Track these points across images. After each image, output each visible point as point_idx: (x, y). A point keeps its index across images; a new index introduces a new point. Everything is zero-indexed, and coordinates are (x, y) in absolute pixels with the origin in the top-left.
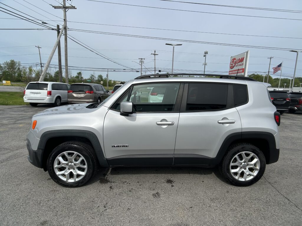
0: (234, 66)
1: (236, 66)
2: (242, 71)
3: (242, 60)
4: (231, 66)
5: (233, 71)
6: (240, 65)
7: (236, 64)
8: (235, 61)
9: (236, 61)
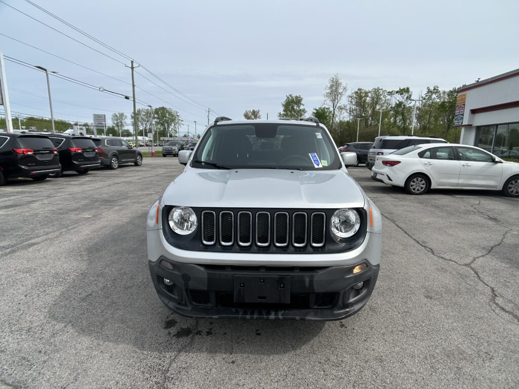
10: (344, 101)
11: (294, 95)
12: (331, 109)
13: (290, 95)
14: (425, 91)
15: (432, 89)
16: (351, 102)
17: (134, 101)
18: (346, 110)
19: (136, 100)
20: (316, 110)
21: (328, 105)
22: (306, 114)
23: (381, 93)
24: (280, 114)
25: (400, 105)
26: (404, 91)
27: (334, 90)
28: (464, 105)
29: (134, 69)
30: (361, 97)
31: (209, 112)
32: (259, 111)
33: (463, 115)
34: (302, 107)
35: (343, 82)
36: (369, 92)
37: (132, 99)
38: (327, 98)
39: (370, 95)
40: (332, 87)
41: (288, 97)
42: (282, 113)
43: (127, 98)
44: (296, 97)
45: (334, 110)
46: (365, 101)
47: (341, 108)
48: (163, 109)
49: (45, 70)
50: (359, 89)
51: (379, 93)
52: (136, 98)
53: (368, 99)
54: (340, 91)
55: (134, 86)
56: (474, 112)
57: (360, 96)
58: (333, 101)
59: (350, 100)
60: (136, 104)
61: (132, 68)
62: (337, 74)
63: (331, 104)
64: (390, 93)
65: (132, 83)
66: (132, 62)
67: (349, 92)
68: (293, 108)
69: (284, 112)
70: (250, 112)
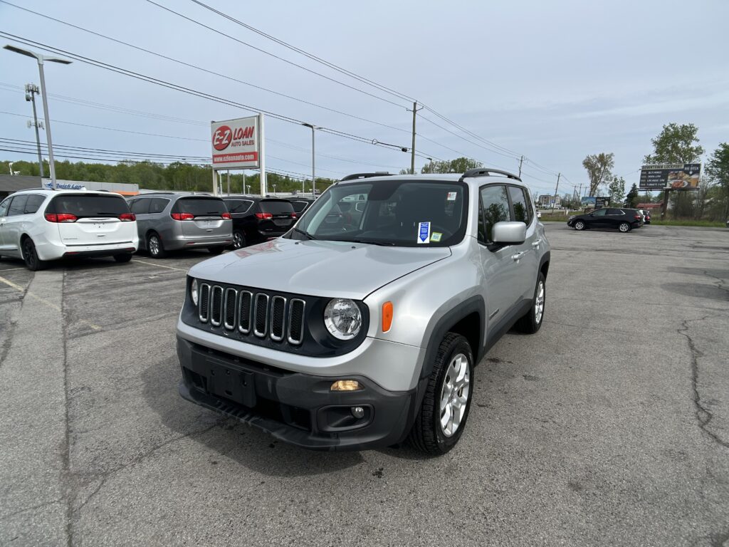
0: (228, 145)
1: (233, 145)
2: (252, 157)
3: (248, 133)
4: (215, 143)
5: (225, 155)
6: (245, 144)
7: (233, 141)
8: (227, 132)
9: (231, 134)
11: (679, 125)
13: (671, 125)
17: (413, 153)
19: (416, 152)
20: (724, 146)
24: (648, 158)
29: (417, 112)
31: (521, 161)
32: (612, 154)
34: (694, 145)
37: (411, 151)
41: (667, 129)
42: (652, 156)
43: (404, 150)
44: (684, 127)
48: (463, 160)
49: (311, 127)
52: (415, 149)
55: (414, 134)
60: (415, 157)
61: (415, 111)
65: (412, 132)
66: (415, 104)
68: (675, 146)
69: (656, 155)
70: (594, 157)
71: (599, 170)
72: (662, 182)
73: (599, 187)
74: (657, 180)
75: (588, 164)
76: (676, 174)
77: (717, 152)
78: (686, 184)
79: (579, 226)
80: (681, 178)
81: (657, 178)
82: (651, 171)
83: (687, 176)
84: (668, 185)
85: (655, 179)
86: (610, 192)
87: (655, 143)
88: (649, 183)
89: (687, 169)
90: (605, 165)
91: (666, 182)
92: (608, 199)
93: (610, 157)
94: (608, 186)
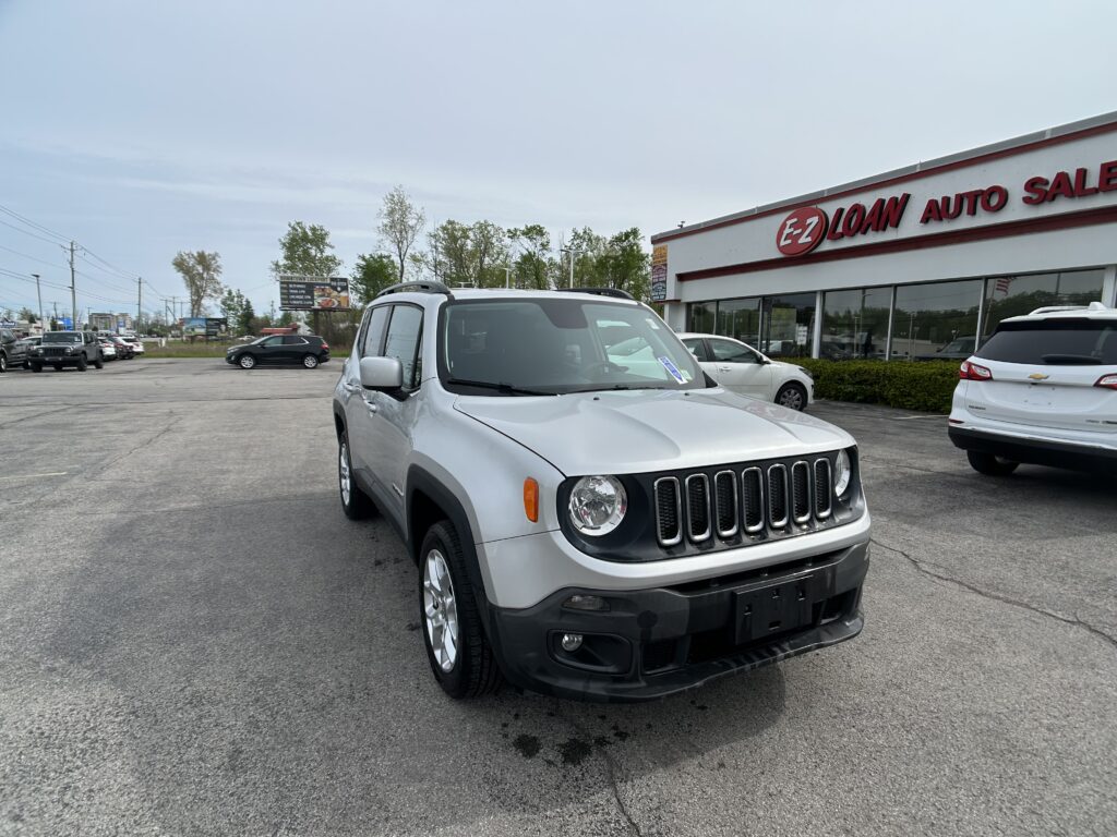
10: (421, 244)
11: (307, 225)
12: (396, 259)
13: (298, 223)
14: (570, 236)
15: (581, 232)
16: (436, 247)
18: (427, 263)
20: (364, 258)
21: (389, 249)
22: (340, 268)
23: (492, 233)
24: (277, 265)
25: (528, 258)
26: (534, 232)
27: (398, 222)
28: (666, 265)
30: (454, 239)
31: (72, 250)
32: (216, 254)
33: (665, 282)
34: (328, 252)
35: (416, 206)
36: (470, 229)
38: (383, 236)
39: (471, 234)
40: (391, 213)
41: (294, 228)
42: (282, 262)
44: (313, 229)
45: (402, 261)
46: (462, 246)
47: (415, 259)
50: (450, 222)
51: (489, 232)
53: (470, 245)
54: (412, 222)
56: (682, 278)
57: (452, 238)
58: (399, 243)
59: (433, 242)
62: (401, 186)
63: (394, 248)
64: (513, 235)
67: (431, 226)
68: (306, 252)
69: (285, 262)
70: (190, 255)
71: (201, 275)
72: (308, 300)
73: (206, 302)
74: (302, 297)
75: (180, 265)
76: (323, 290)
77: (359, 266)
78: (336, 303)
79: (247, 362)
80: (329, 295)
81: (302, 294)
82: (293, 283)
83: (335, 293)
84: (316, 304)
85: (299, 294)
86: (223, 311)
87: (284, 244)
88: (293, 299)
89: (334, 284)
90: (209, 270)
91: (312, 299)
92: (224, 321)
93: (214, 259)
94: (219, 302)
